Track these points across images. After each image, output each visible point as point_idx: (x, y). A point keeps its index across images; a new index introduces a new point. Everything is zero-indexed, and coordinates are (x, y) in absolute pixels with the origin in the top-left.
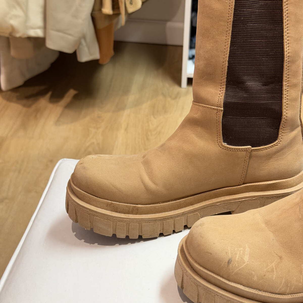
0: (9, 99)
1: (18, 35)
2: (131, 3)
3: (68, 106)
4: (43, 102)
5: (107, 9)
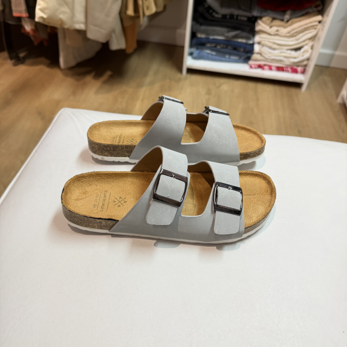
4: (89, 78)
5: (130, 12)
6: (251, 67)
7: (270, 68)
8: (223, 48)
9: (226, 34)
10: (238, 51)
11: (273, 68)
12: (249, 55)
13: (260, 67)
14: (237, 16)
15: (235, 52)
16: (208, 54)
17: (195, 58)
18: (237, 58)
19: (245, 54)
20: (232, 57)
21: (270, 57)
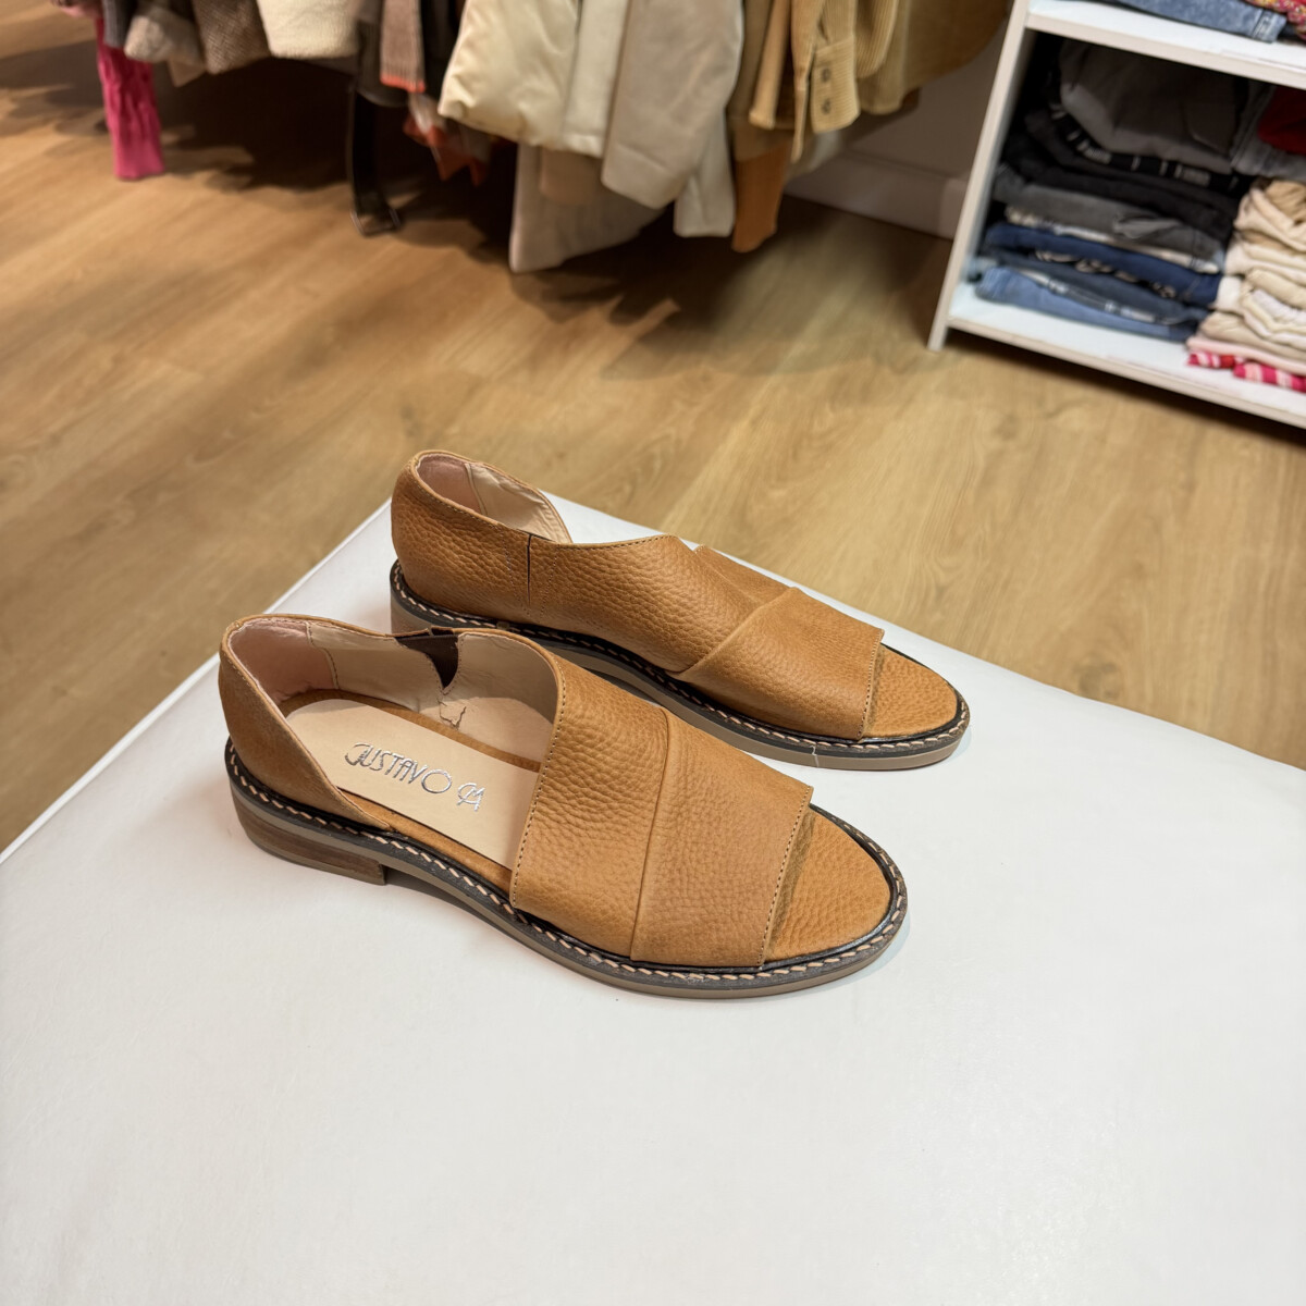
0: (524, 294)
1: (534, 141)
2: (826, 108)
3: (645, 339)
4: (596, 316)
5: (763, 114)
6: (1194, 361)
7: (1270, 377)
8: (1098, 273)
9: (1118, 227)
10: (1156, 293)
11: (1281, 377)
12: (1196, 313)
13: (1228, 363)
14: (1173, 164)
15: (1145, 295)
16: (1040, 285)
17: (985, 296)
18: (1148, 318)
19: (1179, 308)
20: (1126, 312)
21: (1276, 332)
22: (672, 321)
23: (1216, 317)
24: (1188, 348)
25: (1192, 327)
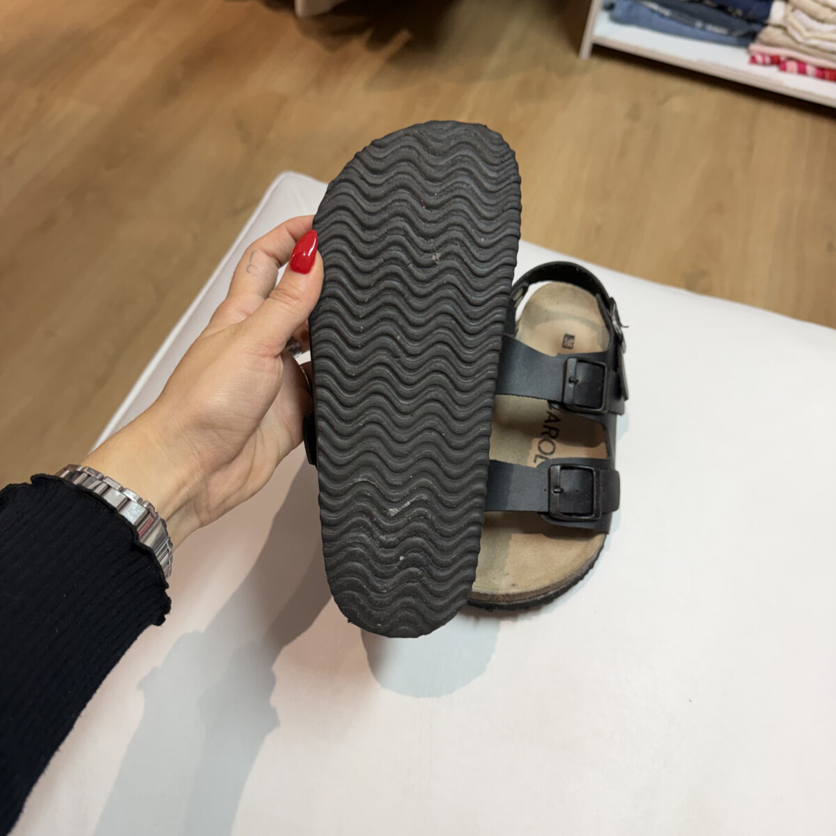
0: (306, 31)
3: (393, 60)
4: (357, 45)
6: (753, 60)
7: (802, 70)
10: (729, 14)
11: (810, 69)
12: (755, 27)
13: (776, 62)
15: (722, 16)
16: (653, 11)
17: (617, 20)
18: (723, 31)
19: (745, 24)
20: (710, 28)
21: (808, 38)
22: (409, 46)
23: (769, 30)
24: (749, 52)
25: (751, 37)
